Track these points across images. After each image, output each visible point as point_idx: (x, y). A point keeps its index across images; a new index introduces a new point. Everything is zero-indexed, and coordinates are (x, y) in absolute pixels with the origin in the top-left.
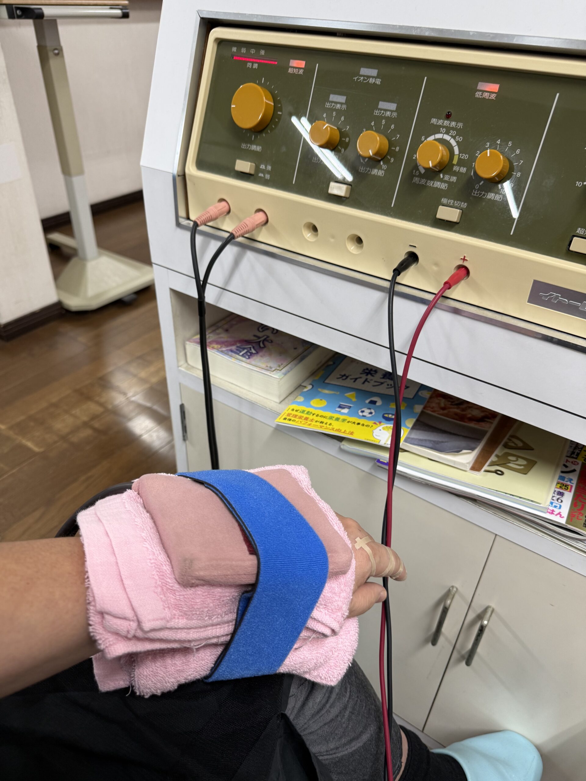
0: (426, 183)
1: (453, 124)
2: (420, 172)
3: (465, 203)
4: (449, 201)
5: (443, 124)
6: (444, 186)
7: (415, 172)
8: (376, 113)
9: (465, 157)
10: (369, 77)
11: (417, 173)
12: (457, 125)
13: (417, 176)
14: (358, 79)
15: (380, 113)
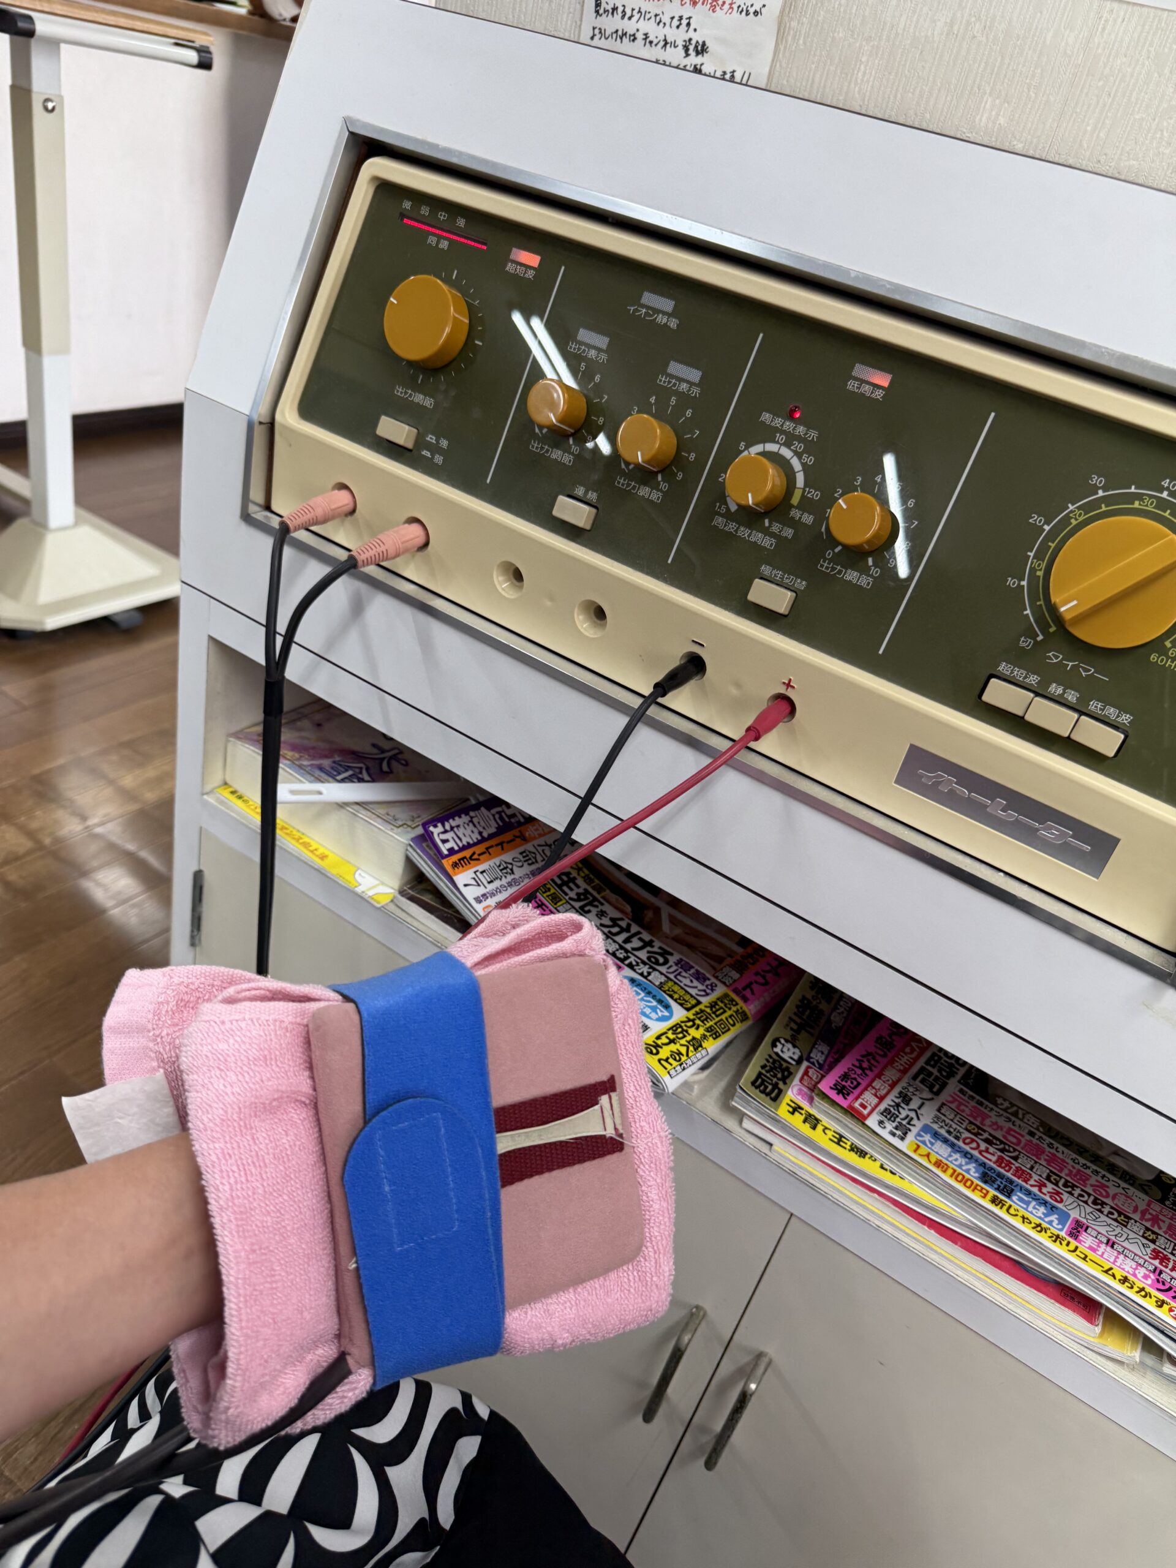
0: (736, 531)
1: (801, 430)
2: (728, 509)
3: (803, 580)
4: (775, 572)
5: (782, 426)
6: (768, 542)
7: (720, 507)
8: (662, 380)
9: (815, 495)
10: (657, 311)
11: (723, 510)
12: (807, 434)
13: (722, 515)
14: (636, 310)
15: (669, 382)
